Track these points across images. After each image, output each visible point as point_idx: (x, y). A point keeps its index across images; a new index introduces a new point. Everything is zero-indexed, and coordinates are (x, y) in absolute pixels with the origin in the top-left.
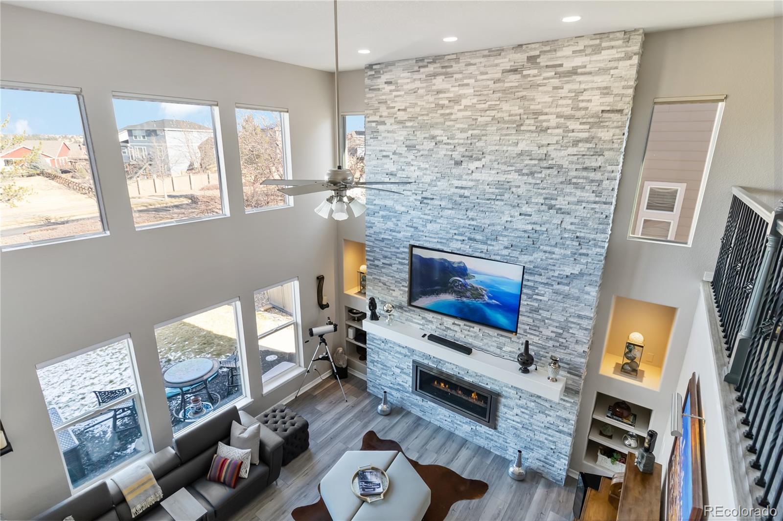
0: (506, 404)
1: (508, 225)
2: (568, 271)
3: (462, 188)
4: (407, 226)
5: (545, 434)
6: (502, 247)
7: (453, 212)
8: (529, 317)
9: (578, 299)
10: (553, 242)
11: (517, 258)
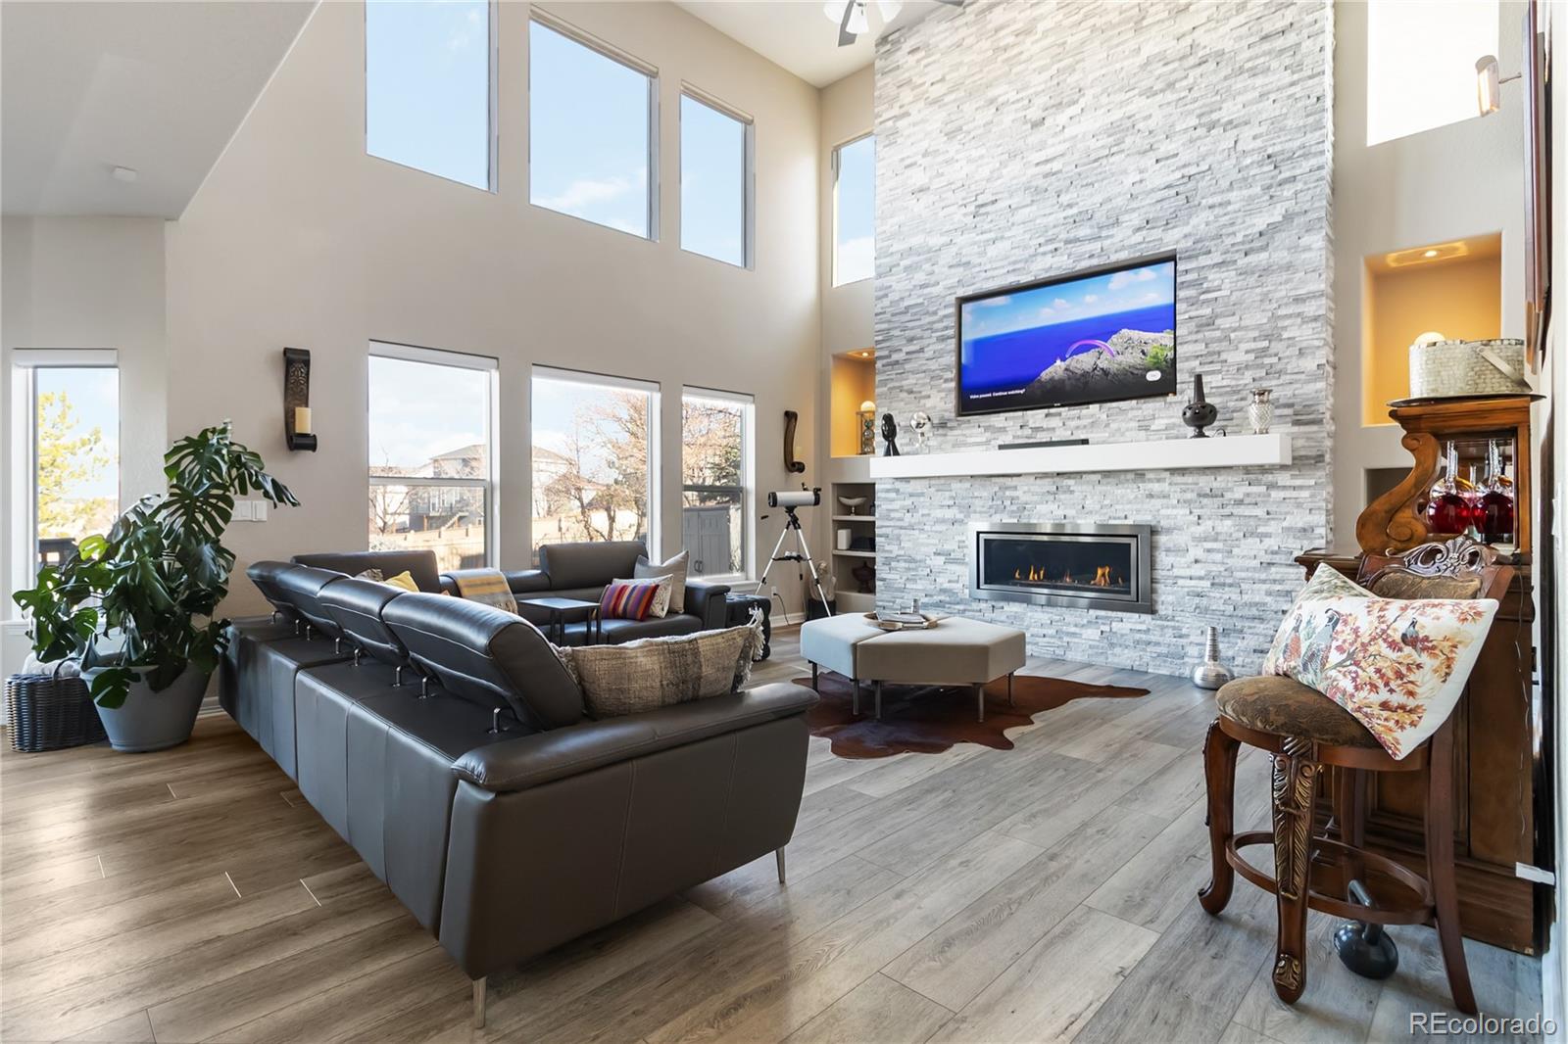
1: (1135, 190)
2: (1260, 222)
3: (1047, 161)
4: (950, 267)
6: (1130, 232)
7: (1034, 208)
8: (1196, 341)
9: (1289, 267)
10: (1224, 184)
11: (1161, 239)
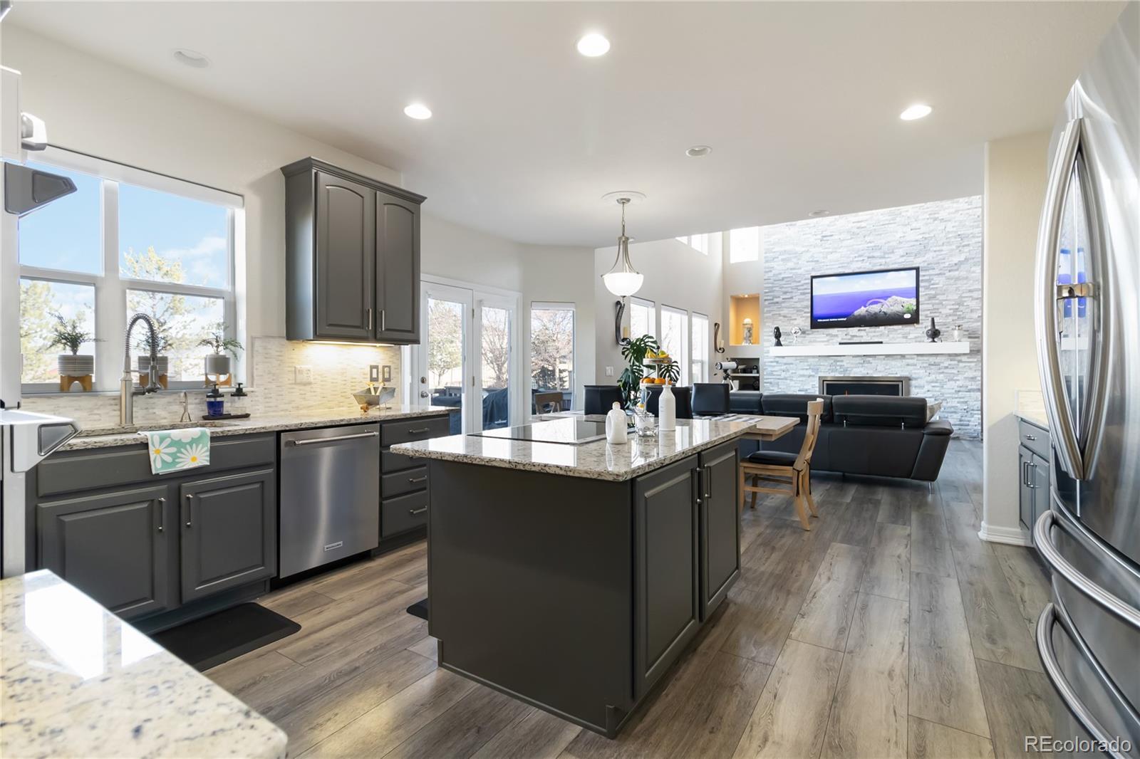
0: (917, 385)
1: (902, 240)
2: (956, 260)
3: (859, 222)
4: (808, 262)
5: (956, 398)
6: (898, 257)
7: (852, 240)
8: (927, 304)
9: (967, 278)
10: (941, 243)
11: (912, 260)
